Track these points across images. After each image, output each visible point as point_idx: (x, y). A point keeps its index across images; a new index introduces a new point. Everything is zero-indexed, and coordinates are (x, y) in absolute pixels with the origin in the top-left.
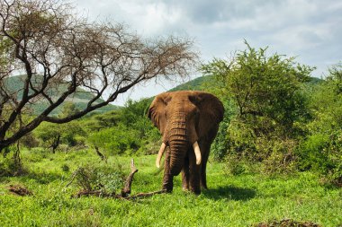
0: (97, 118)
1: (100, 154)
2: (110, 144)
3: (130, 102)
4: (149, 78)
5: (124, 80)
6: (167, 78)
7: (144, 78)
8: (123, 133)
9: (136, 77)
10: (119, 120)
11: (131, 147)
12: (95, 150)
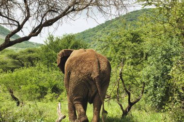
0: (10, 56)
1: (15, 99)
2: (28, 87)
3: (51, 38)
4: (79, 10)
5: (50, 11)
6: (101, 10)
7: (74, 10)
8: (43, 75)
9: (64, 9)
10: (38, 59)
11: (53, 91)
12: (8, 94)
